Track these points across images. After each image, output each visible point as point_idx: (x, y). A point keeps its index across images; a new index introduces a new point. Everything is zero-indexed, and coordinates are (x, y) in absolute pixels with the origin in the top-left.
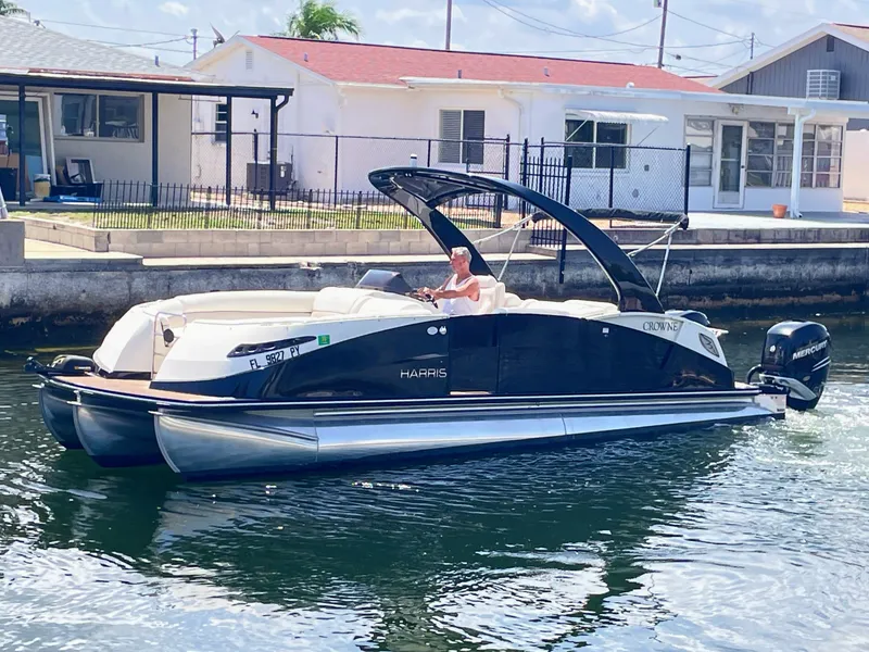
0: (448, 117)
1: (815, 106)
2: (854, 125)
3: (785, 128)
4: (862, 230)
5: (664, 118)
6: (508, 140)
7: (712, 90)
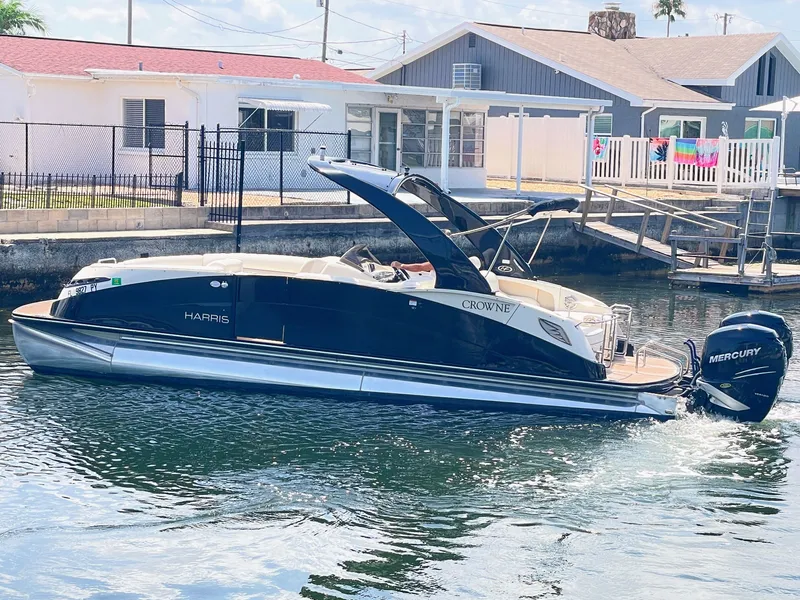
0: (131, 106)
1: (460, 95)
2: (495, 112)
3: (435, 115)
4: (504, 204)
5: (327, 106)
6: (187, 126)
7: (369, 81)
